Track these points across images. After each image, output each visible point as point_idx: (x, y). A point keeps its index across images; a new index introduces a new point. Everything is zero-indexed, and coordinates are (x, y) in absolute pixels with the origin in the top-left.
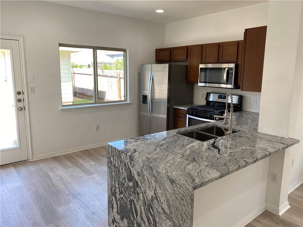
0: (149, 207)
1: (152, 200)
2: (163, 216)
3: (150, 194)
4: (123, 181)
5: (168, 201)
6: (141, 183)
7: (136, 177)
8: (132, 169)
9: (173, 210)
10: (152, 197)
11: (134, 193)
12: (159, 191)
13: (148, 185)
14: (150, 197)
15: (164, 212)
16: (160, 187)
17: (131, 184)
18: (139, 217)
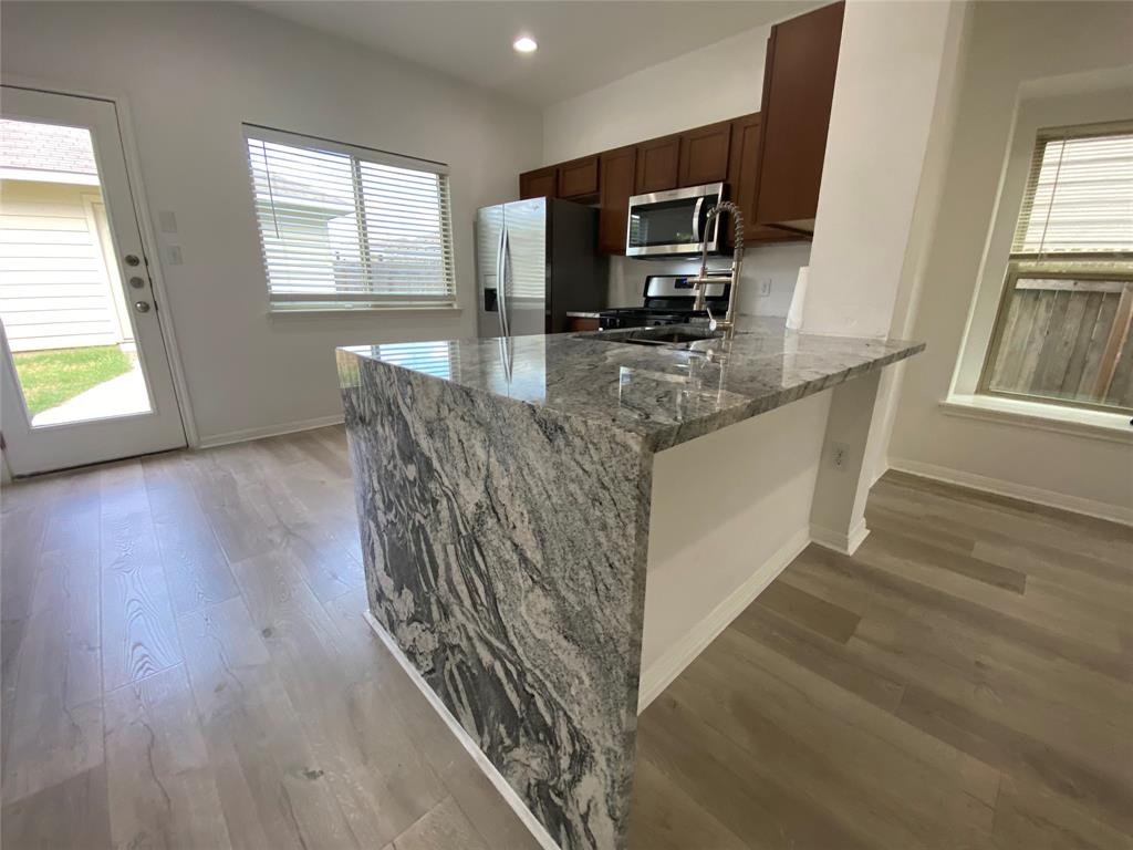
0: (470, 543)
1: (480, 520)
2: (520, 577)
3: (472, 495)
4: (390, 467)
5: (534, 513)
6: (441, 461)
7: (425, 443)
8: (409, 418)
9: (556, 548)
10: (479, 506)
11: (423, 500)
12: (501, 482)
13: (462, 465)
14: (471, 509)
15: (524, 560)
16: (502, 462)
17: (411, 471)
18: (442, 582)
